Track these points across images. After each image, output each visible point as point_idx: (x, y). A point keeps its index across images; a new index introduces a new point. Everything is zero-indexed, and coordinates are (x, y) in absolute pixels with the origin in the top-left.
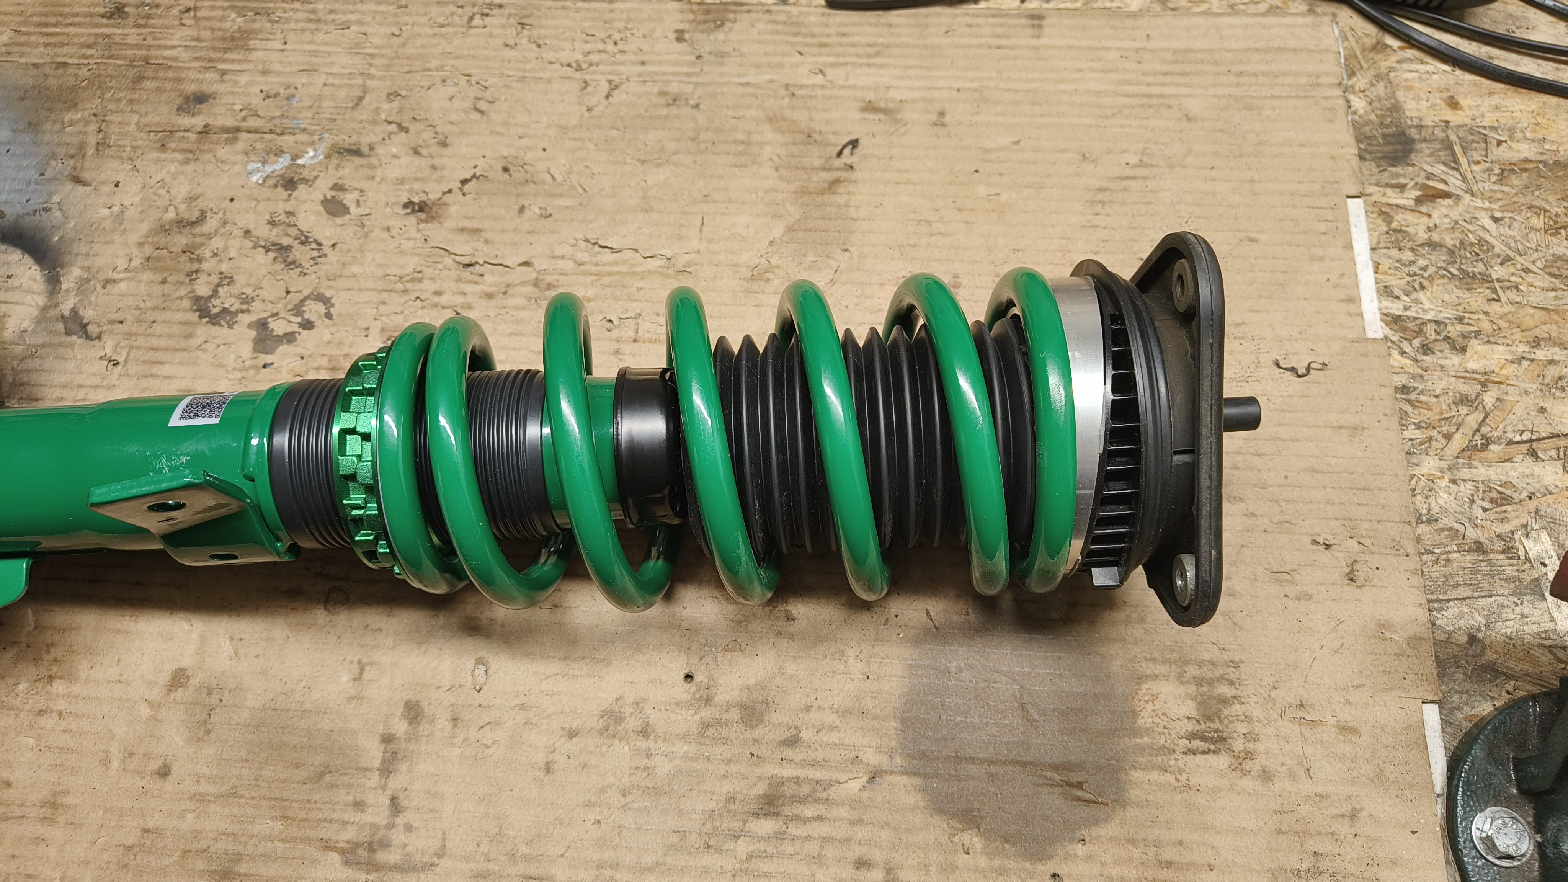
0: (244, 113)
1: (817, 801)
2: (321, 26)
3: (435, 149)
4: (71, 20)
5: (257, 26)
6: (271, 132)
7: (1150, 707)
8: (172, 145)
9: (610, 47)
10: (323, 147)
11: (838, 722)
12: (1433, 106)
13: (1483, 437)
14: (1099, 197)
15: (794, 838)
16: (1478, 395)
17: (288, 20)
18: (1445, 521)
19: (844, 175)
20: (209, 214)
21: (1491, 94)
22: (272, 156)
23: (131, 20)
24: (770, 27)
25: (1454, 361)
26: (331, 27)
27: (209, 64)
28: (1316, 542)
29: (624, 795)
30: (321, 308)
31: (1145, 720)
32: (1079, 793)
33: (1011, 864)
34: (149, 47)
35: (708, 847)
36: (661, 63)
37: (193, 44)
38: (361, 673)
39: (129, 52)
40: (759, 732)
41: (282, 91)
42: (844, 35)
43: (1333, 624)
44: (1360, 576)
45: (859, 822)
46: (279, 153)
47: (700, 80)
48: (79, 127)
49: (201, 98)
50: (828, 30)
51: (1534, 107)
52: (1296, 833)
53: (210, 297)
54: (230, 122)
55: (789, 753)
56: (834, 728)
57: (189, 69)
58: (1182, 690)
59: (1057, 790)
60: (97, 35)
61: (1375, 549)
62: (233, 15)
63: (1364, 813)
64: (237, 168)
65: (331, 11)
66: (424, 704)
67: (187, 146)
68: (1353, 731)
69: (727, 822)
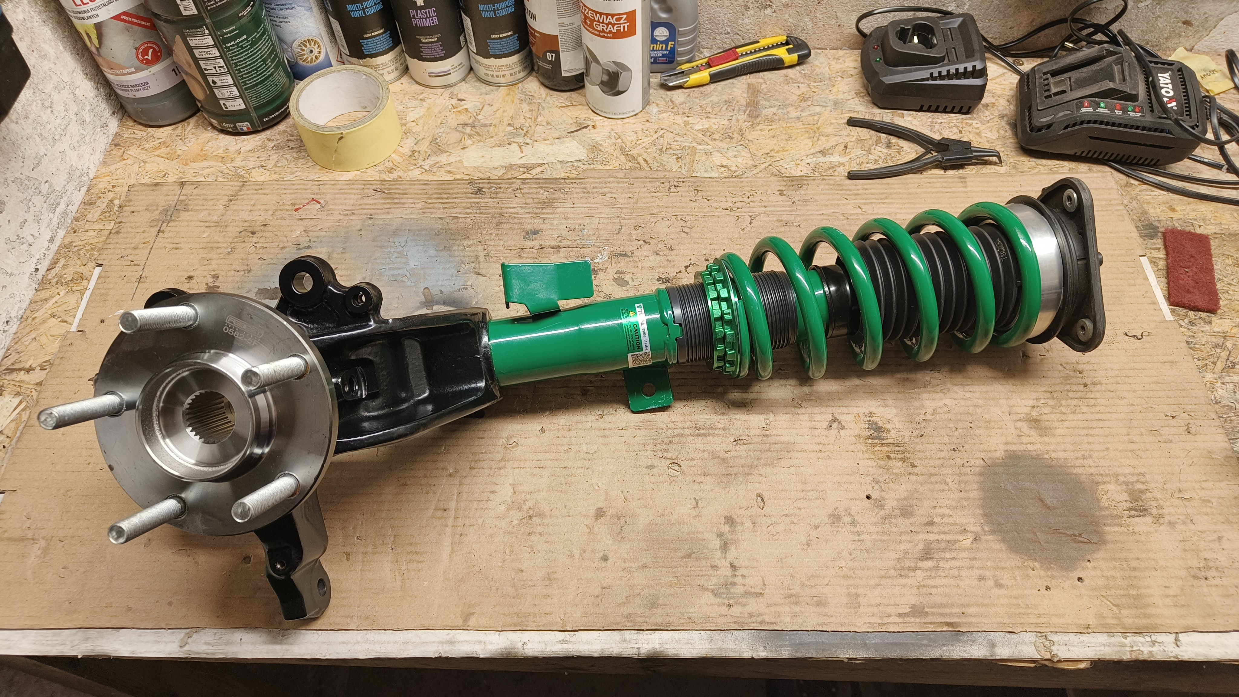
0: (560, 239)
1: (951, 550)
2: (590, 195)
3: (667, 252)
4: (455, 196)
5: (556, 196)
6: (577, 247)
7: (1105, 497)
9: (746, 199)
10: (605, 254)
11: (951, 513)
12: (1163, 211)
15: (944, 569)
16: (1223, 343)
17: (572, 193)
18: (1224, 402)
21: (1189, 203)
23: (488, 195)
24: (827, 187)
25: (1207, 328)
26: (596, 195)
27: (536, 216)
28: (1167, 416)
29: (851, 555)
31: (1104, 503)
32: (1081, 539)
33: (1056, 574)
34: (501, 208)
35: (901, 575)
36: (774, 206)
37: (524, 206)
38: (697, 504)
39: (490, 211)
40: (912, 520)
41: (577, 227)
42: (866, 189)
43: (1186, 453)
44: (1193, 430)
45: (975, 559)
47: (797, 213)
48: (473, 248)
49: (536, 232)
50: (857, 187)
51: (1212, 209)
52: (1193, 550)
54: (553, 243)
55: (930, 529)
56: (950, 516)
57: (525, 218)
58: (1119, 488)
59: (1069, 538)
60: (471, 202)
61: (1197, 417)
62: (542, 191)
63: (1225, 538)
65: (594, 188)
66: (735, 517)
67: (533, 256)
68: (1209, 501)
69: (908, 564)
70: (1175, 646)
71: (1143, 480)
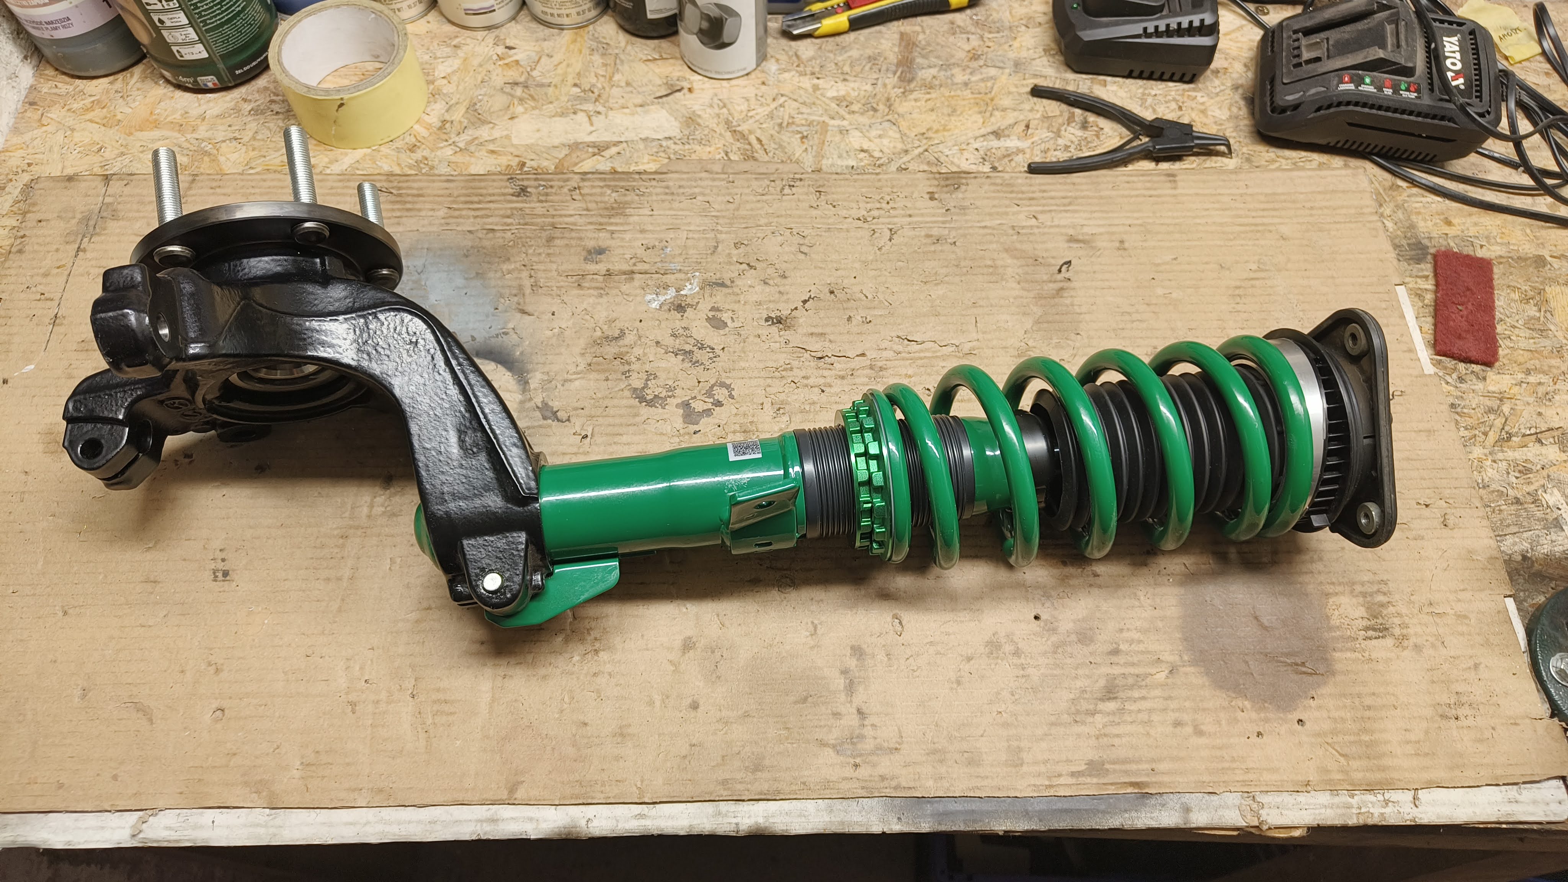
0: (633, 260)
1: (1140, 687)
2: (675, 197)
3: (778, 280)
4: (489, 199)
5: (628, 198)
6: (657, 273)
7: (1336, 613)
8: (586, 285)
9: (884, 205)
10: (696, 282)
11: (1142, 638)
12: (1436, 224)
13: (1507, 432)
14: (1237, 292)
15: (1131, 712)
16: (1499, 407)
17: (650, 194)
18: (1494, 486)
19: (1066, 285)
20: (627, 332)
21: (1470, 215)
22: (661, 289)
23: (534, 198)
24: (993, 188)
25: (1480, 386)
26: (683, 198)
27: (600, 227)
28: (1418, 503)
29: (1013, 695)
30: (725, 391)
31: (1335, 621)
32: (1304, 669)
33: (1271, 715)
34: (553, 216)
35: (1076, 722)
36: (922, 215)
37: (585, 212)
38: (815, 630)
39: (539, 220)
40: (1092, 648)
41: (657, 244)
42: (1044, 191)
43: (1440, 553)
44: (1450, 522)
45: (1169, 698)
46: (666, 287)
47: (952, 226)
48: (515, 275)
49: (601, 251)
50: (1032, 189)
51: (1499, 222)
52: (1443, 682)
53: (643, 388)
54: (626, 267)
55: (1114, 659)
56: (1140, 642)
57: (586, 230)
58: (1354, 600)
59: (1289, 668)
60: (511, 208)
61: (1456, 505)
62: (609, 192)
63: (1483, 666)
64: (639, 299)
65: (680, 187)
66: (864, 646)
67: (598, 285)
68: (1466, 617)
69: (1085, 706)
70: (1412, 806)
71: (1385, 589)
